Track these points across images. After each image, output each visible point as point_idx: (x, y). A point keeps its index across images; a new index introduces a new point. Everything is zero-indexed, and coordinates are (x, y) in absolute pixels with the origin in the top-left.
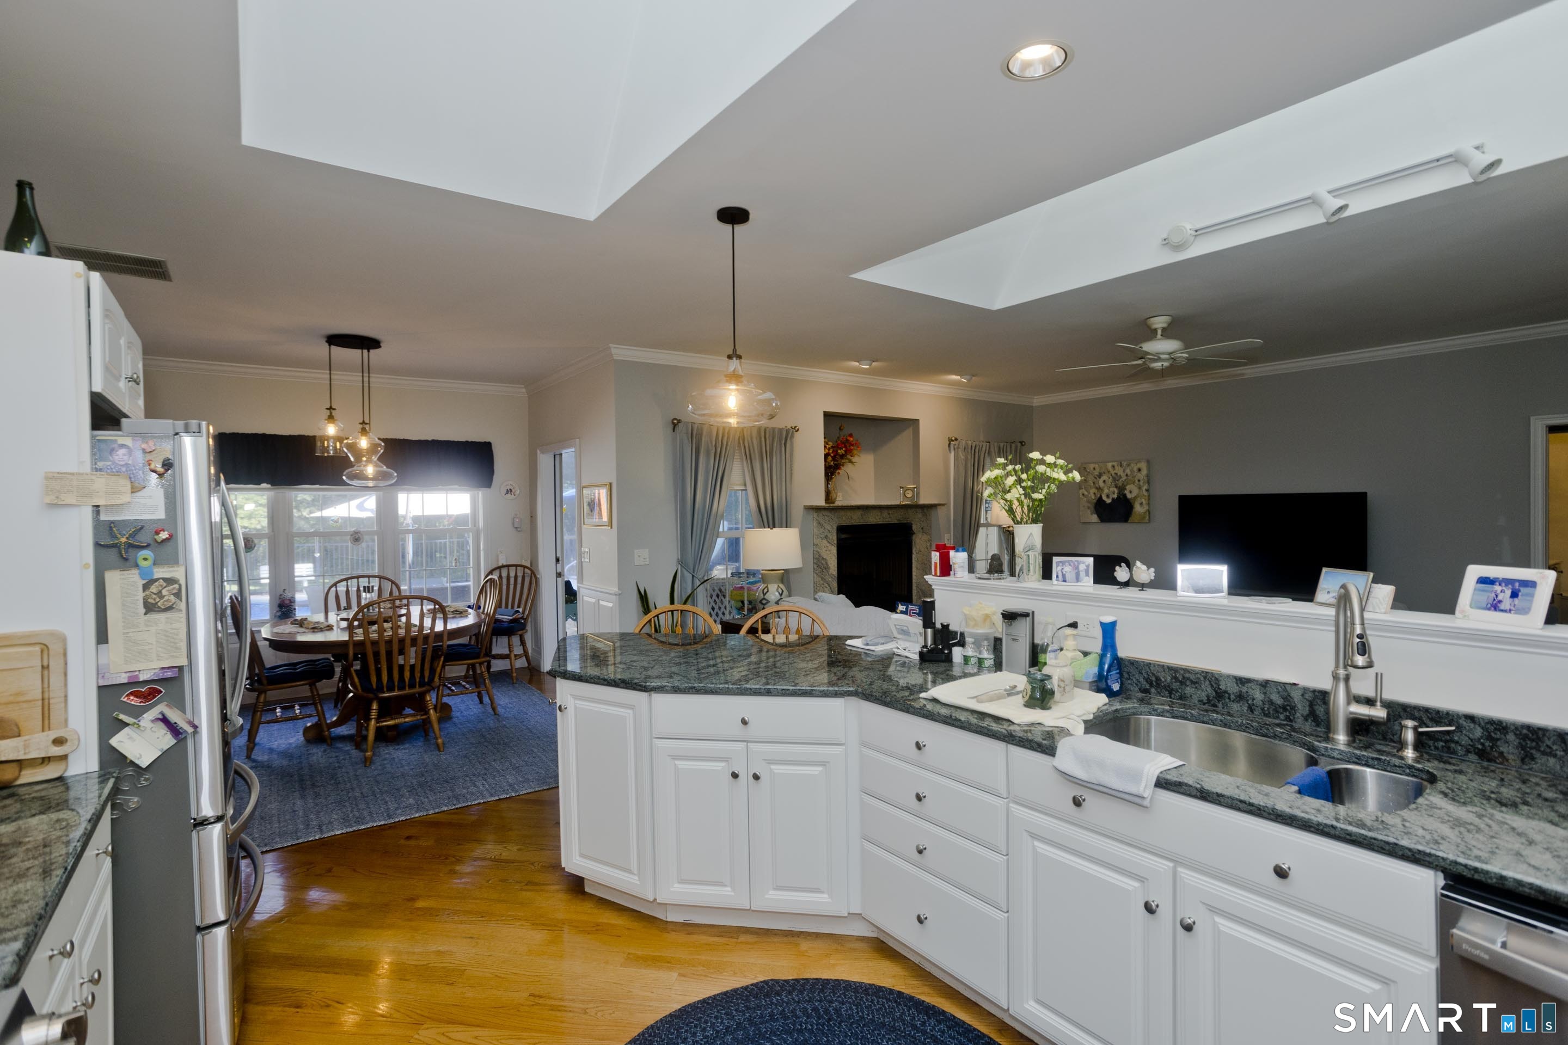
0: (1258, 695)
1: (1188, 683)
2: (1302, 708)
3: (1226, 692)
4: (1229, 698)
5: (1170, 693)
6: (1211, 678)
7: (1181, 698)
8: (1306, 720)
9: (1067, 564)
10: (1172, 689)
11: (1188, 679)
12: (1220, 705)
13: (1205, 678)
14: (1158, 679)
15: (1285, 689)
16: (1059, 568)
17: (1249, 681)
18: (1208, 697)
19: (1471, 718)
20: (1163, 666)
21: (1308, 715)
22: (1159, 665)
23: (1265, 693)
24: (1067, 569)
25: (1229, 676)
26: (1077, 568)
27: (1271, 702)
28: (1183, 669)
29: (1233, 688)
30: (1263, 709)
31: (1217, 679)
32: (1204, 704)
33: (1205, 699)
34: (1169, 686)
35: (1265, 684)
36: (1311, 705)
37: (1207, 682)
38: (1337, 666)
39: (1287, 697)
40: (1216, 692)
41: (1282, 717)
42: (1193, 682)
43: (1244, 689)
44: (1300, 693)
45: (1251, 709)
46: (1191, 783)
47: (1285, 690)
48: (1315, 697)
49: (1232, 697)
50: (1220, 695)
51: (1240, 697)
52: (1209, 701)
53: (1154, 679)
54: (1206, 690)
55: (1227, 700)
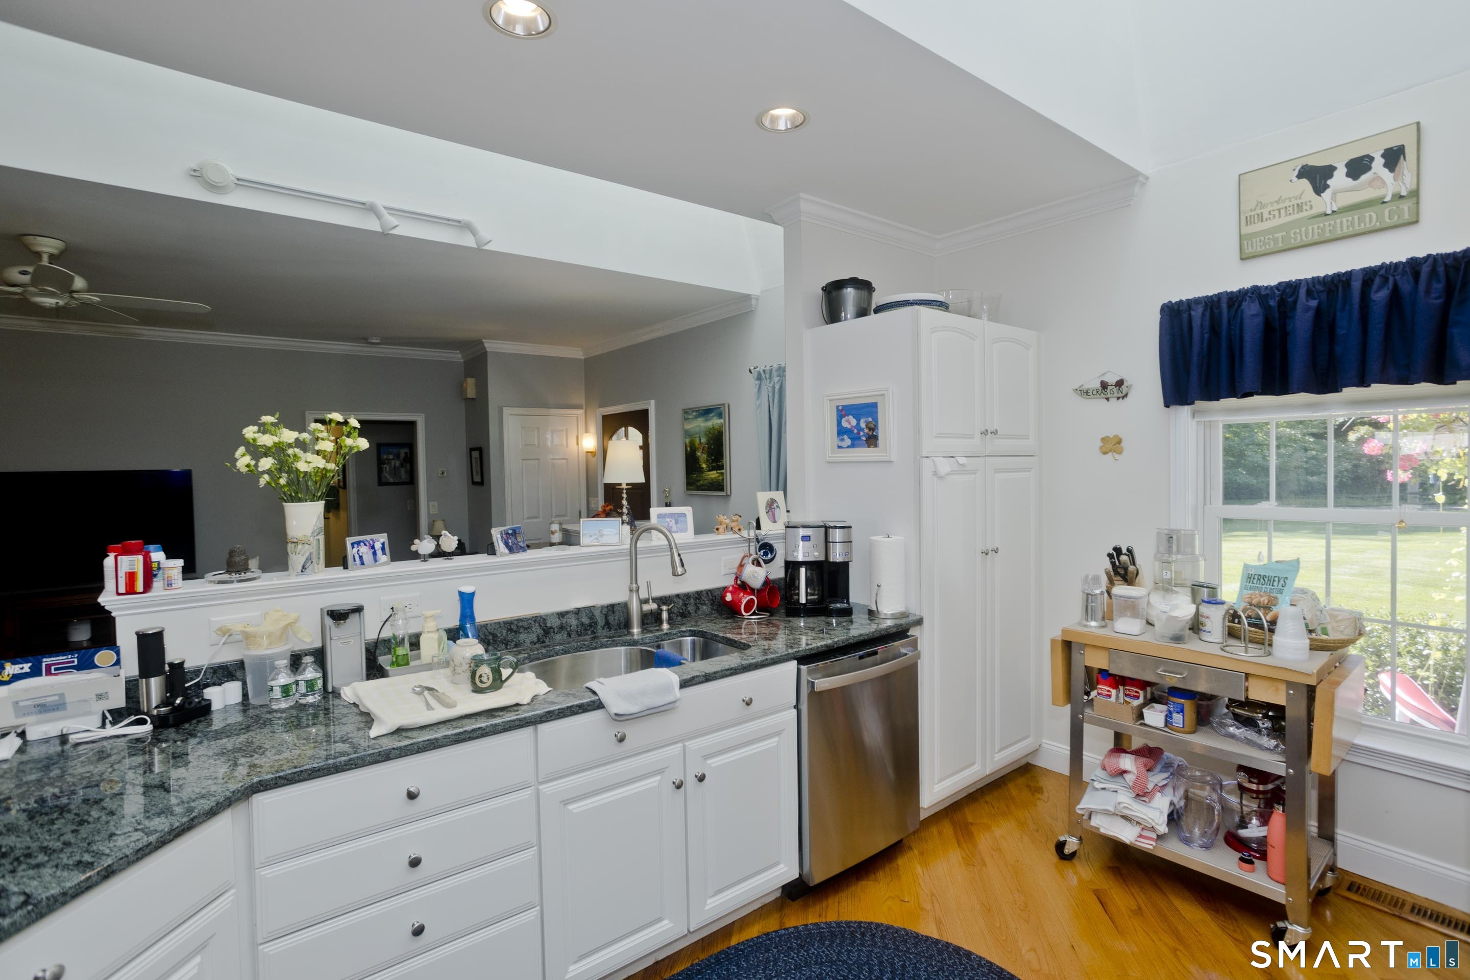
0: (574, 622)
1: (521, 630)
2: (601, 621)
3: (551, 628)
4: (554, 632)
5: (506, 645)
6: (539, 620)
7: (516, 646)
8: (603, 629)
9: (362, 544)
10: (508, 641)
11: (522, 627)
12: (547, 640)
13: (535, 621)
14: (494, 636)
15: (590, 610)
16: (355, 550)
17: (567, 613)
18: (538, 636)
19: (678, 596)
20: (499, 623)
21: (605, 625)
22: (495, 623)
23: (578, 619)
24: (364, 549)
25: (553, 614)
26: (373, 547)
27: (582, 624)
28: (515, 620)
29: (555, 623)
30: (577, 632)
31: (544, 620)
32: (535, 644)
33: (535, 639)
34: (505, 640)
35: (578, 612)
36: (606, 616)
37: (537, 624)
38: (631, 583)
39: (592, 617)
40: (544, 630)
41: (589, 632)
42: (526, 629)
43: (564, 621)
44: (599, 611)
45: (569, 635)
46: (698, 674)
47: (591, 612)
48: (609, 610)
49: (556, 630)
50: (547, 631)
51: (562, 628)
52: (539, 639)
53: (491, 637)
54: (537, 630)
55: (552, 634)
